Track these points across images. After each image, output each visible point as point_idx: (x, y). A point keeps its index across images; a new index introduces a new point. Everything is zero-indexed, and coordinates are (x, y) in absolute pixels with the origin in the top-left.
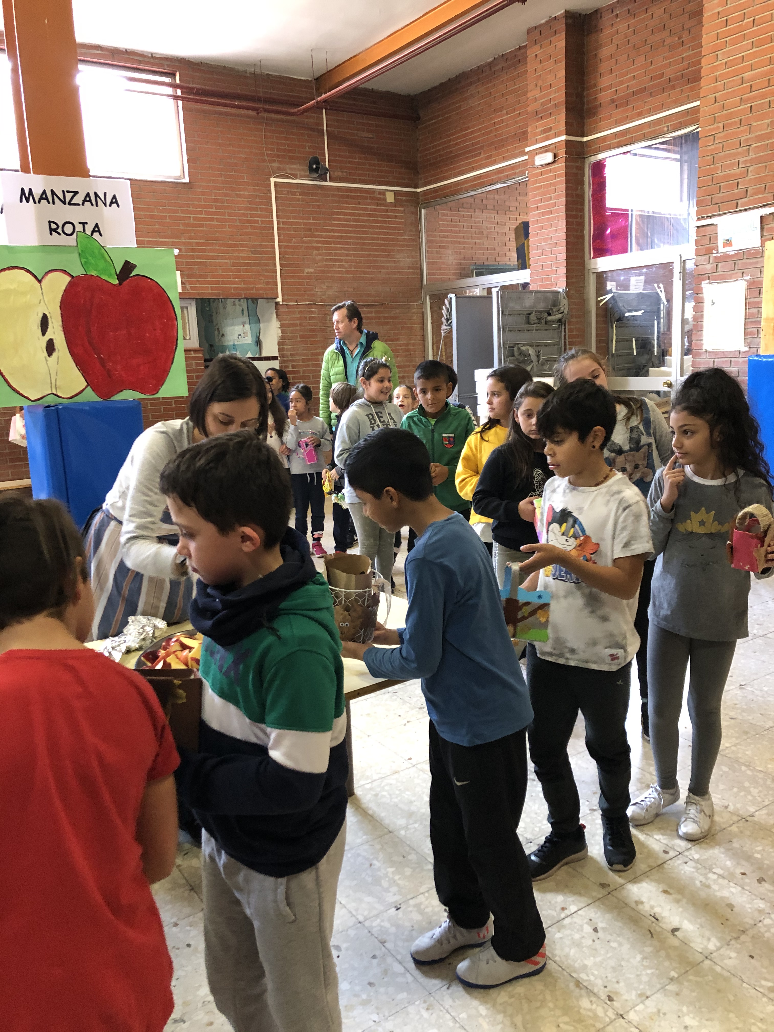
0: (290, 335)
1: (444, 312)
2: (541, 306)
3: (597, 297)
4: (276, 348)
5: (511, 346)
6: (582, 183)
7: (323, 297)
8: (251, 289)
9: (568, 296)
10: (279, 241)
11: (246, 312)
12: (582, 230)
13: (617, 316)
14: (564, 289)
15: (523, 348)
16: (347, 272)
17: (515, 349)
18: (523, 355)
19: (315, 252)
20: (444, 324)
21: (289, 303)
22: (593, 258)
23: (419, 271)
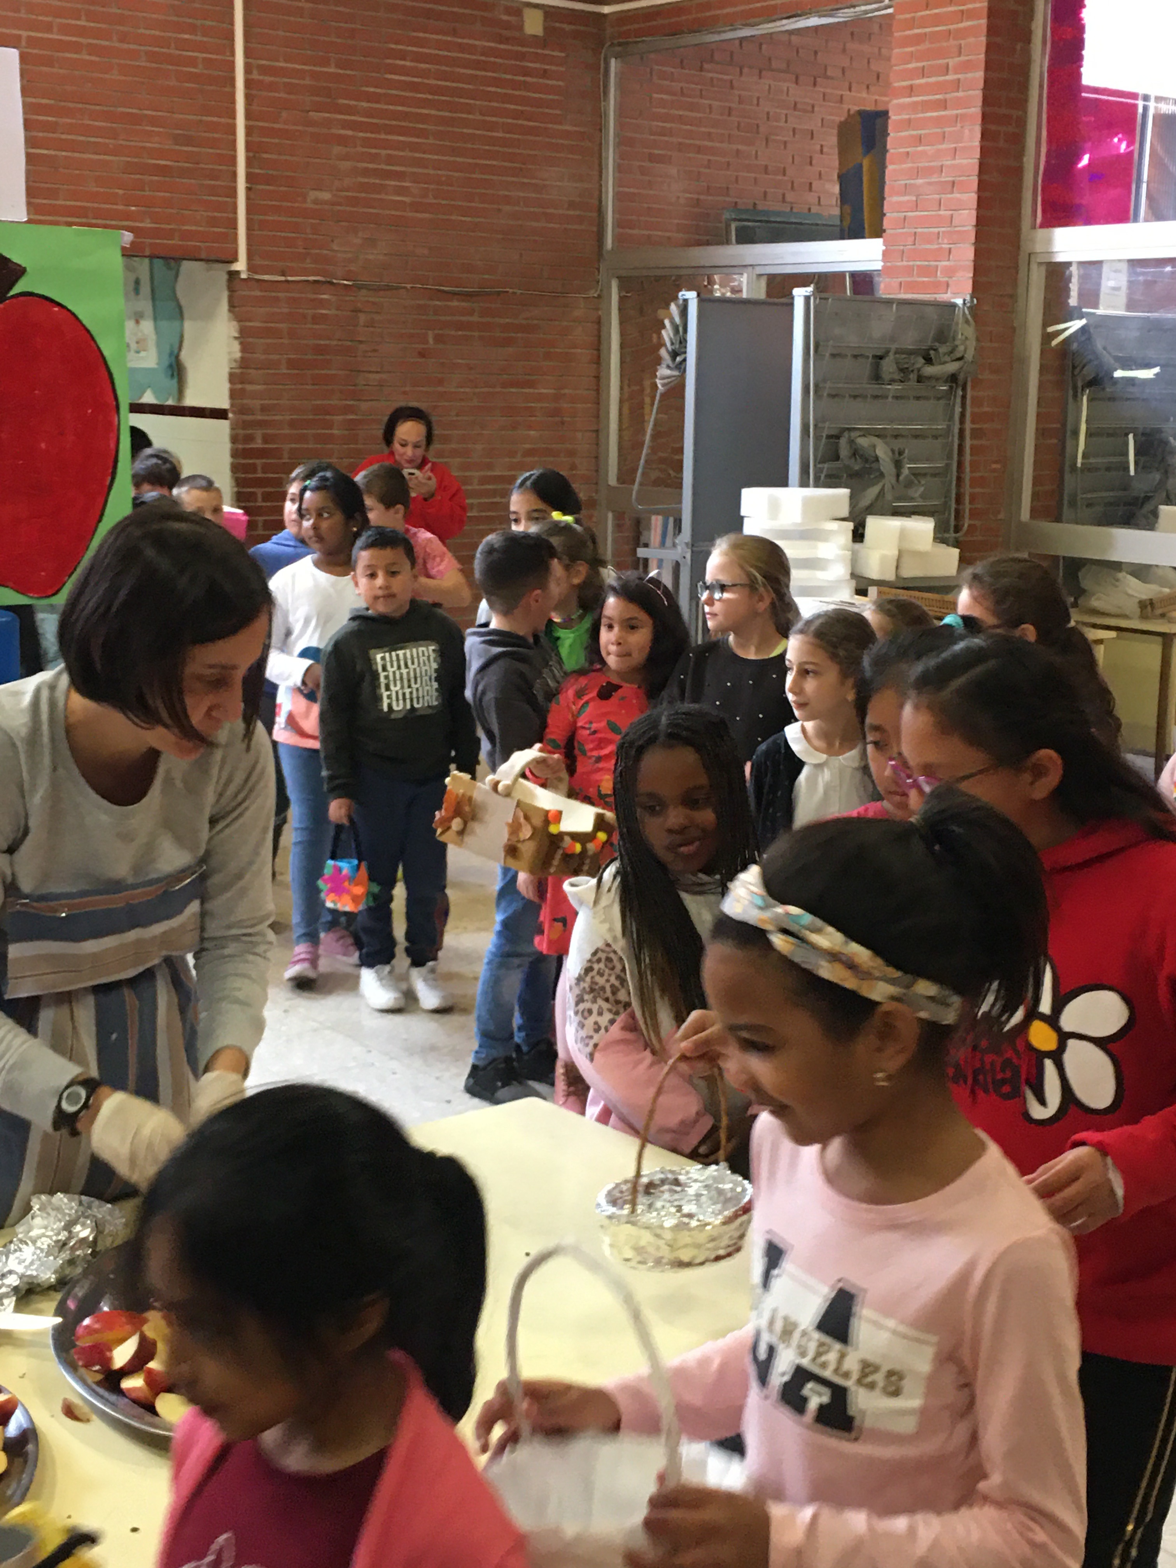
0: (263, 357)
1: (667, 334)
2: (909, 340)
3: (1045, 325)
4: (225, 387)
5: (833, 433)
6: (1027, 38)
7: (353, 268)
8: (170, 234)
9: (974, 315)
10: (248, 116)
11: (146, 288)
12: (1020, 154)
13: (1089, 372)
14: (968, 298)
15: (863, 442)
16: (416, 207)
17: (843, 442)
18: (861, 456)
19: (337, 150)
20: (664, 366)
21: (266, 277)
22: (1042, 226)
23: (595, 214)
